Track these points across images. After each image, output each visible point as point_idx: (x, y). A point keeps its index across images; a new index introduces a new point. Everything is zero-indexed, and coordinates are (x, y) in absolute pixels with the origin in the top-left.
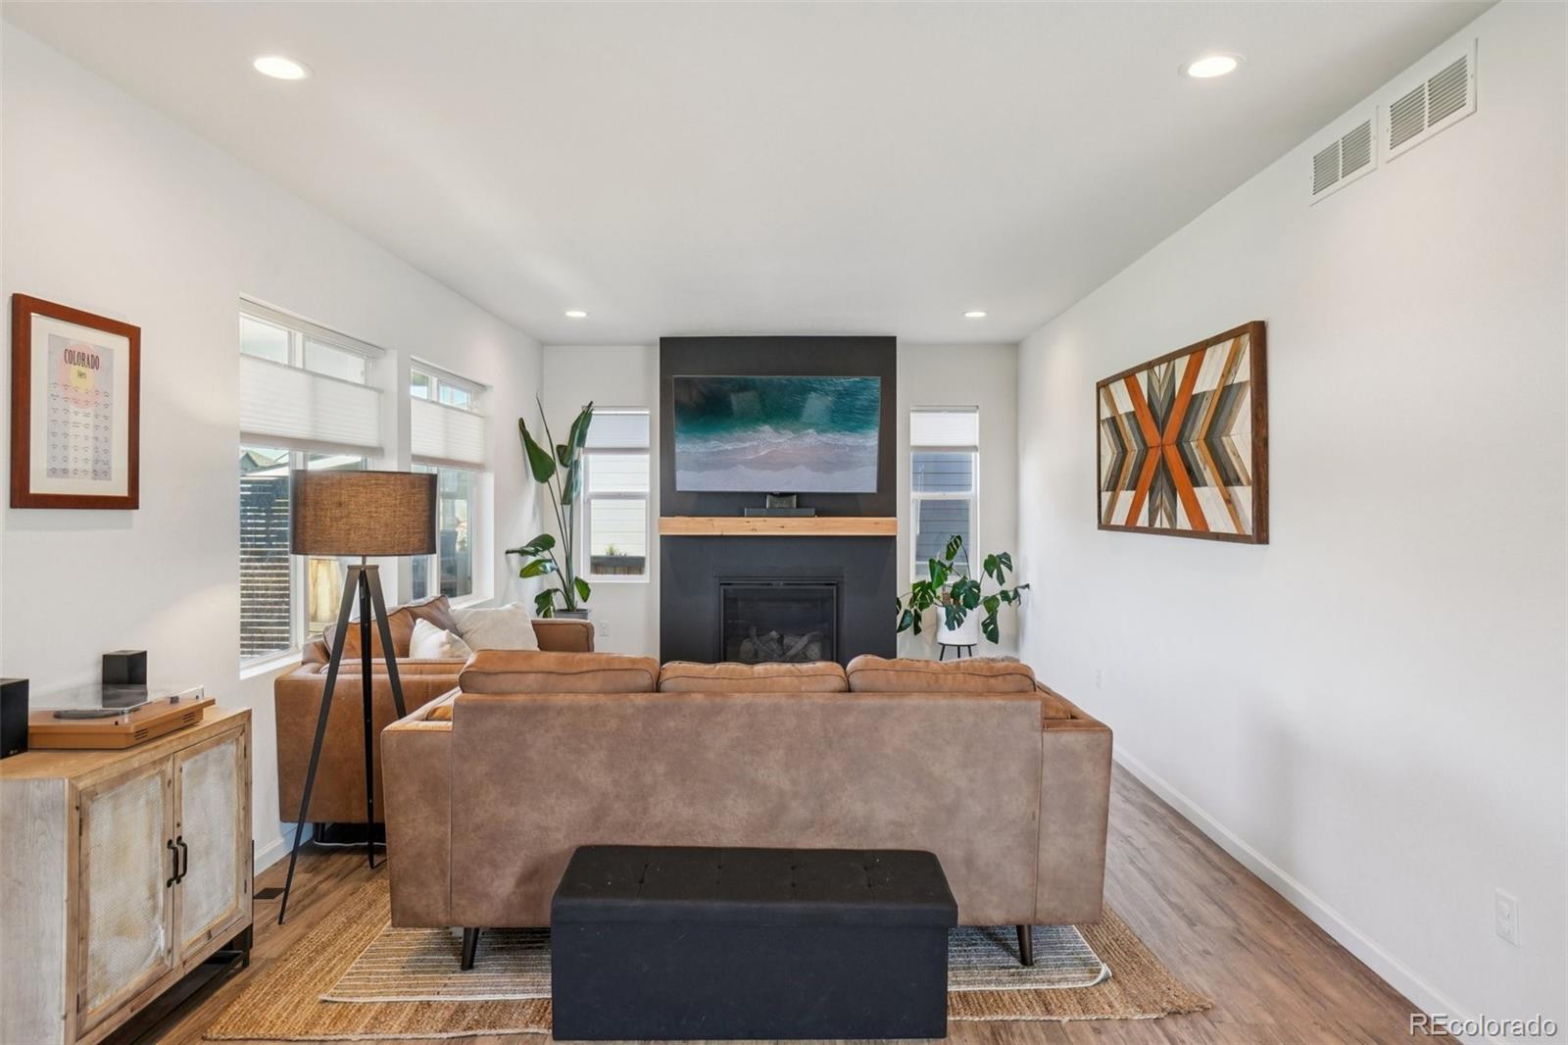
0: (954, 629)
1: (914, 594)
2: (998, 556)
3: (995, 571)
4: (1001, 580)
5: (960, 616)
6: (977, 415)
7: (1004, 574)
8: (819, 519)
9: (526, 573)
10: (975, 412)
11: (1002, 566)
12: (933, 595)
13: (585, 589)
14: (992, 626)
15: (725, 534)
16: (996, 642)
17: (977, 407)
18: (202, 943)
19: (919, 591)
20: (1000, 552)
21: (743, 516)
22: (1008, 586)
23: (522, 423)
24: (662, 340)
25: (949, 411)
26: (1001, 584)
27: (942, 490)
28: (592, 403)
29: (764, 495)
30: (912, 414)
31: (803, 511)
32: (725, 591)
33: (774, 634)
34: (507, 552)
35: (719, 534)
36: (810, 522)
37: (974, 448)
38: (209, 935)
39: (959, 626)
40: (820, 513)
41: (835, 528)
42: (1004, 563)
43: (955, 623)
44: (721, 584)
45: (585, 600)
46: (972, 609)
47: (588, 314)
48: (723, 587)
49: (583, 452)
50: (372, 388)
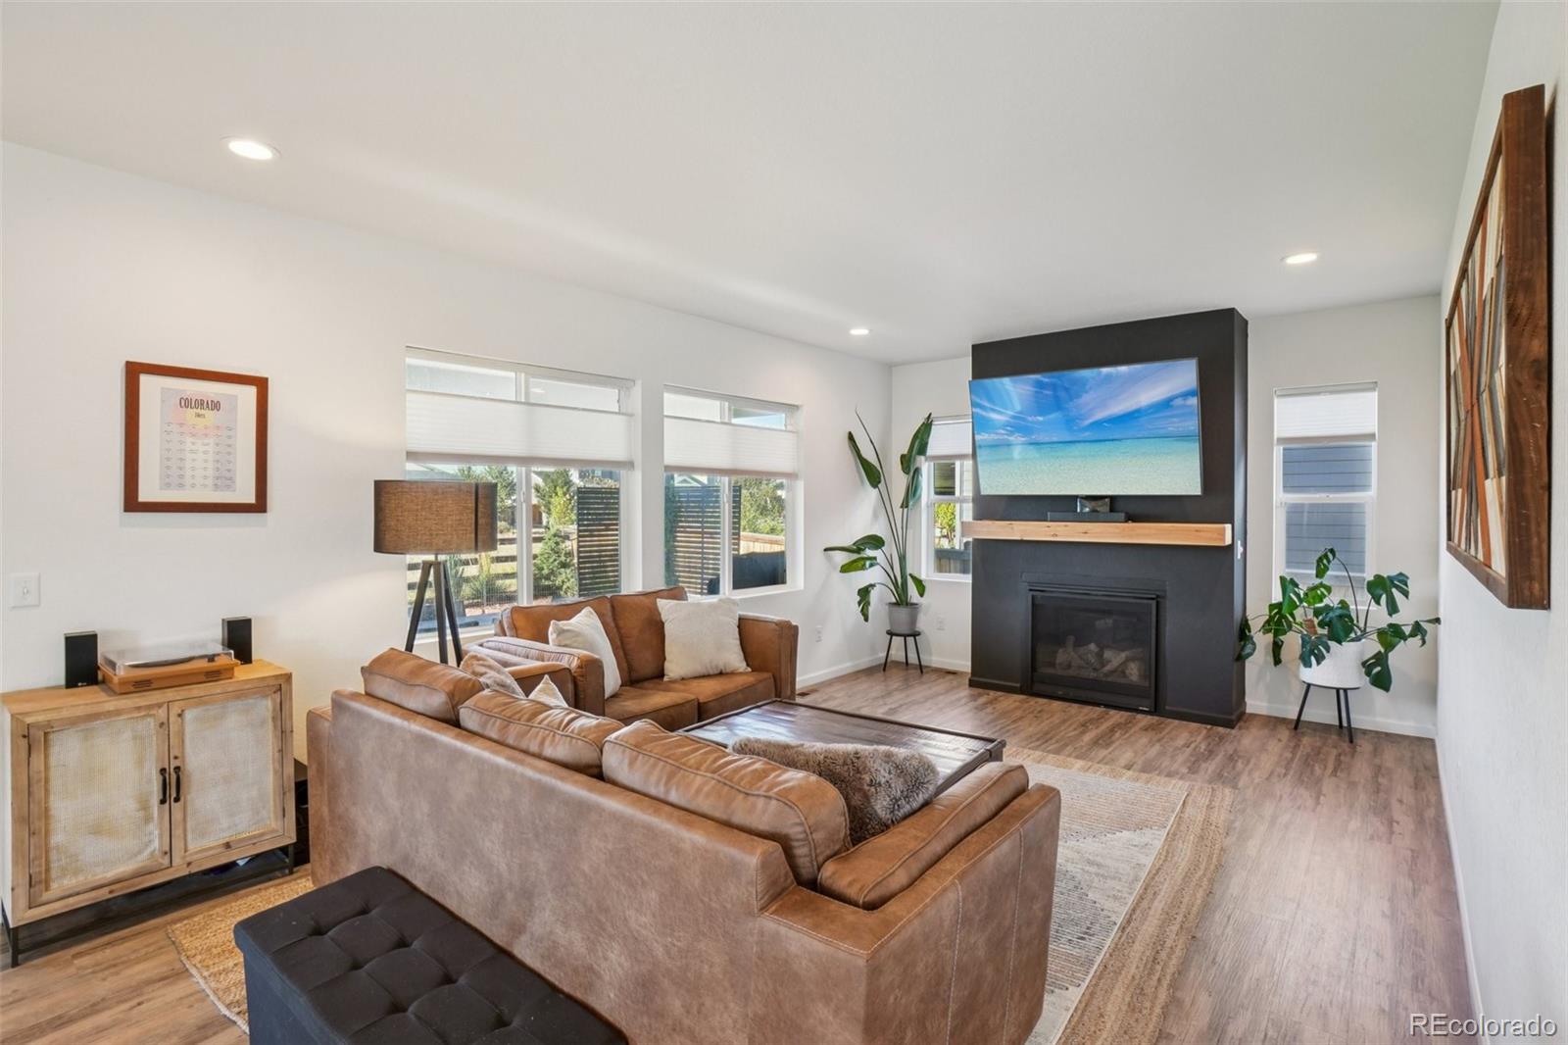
0: (1310, 666)
1: (1270, 617)
2: (1389, 577)
3: (1384, 596)
4: (1393, 608)
5: (1319, 650)
6: (1375, 395)
7: (1397, 600)
8: (1134, 524)
9: (845, 569)
10: (1374, 389)
11: (1394, 590)
12: (1291, 619)
13: (921, 588)
14: (1379, 669)
15: (1025, 539)
16: (1387, 689)
17: (1376, 383)
18: (220, 850)
19: (1276, 614)
20: (1393, 573)
21: (1046, 520)
22: (1405, 617)
23: (851, 437)
24: (975, 348)
25: (1332, 392)
26: (1390, 615)
27: (1324, 492)
28: (930, 415)
29: (1075, 498)
30: (1276, 401)
31: (1115, 515)
32: (1033, 597)
33: (1093, 647)
34: (826, 550)
35: (1018, 538)
36: (1117, 528)
37: (1372, 437)
38: (228, 845)
39: (1318, 663)
40: (1131, 518)
41: (1148, 536)
42: (1397, 587)
43: (1313, 658)
44: (1031, 590)
45: (922, 595)
46: (1340, 642)
47: (871, 331)
48: (1031, 593)
49: (926, 460)
50: (623, 414)
